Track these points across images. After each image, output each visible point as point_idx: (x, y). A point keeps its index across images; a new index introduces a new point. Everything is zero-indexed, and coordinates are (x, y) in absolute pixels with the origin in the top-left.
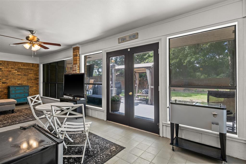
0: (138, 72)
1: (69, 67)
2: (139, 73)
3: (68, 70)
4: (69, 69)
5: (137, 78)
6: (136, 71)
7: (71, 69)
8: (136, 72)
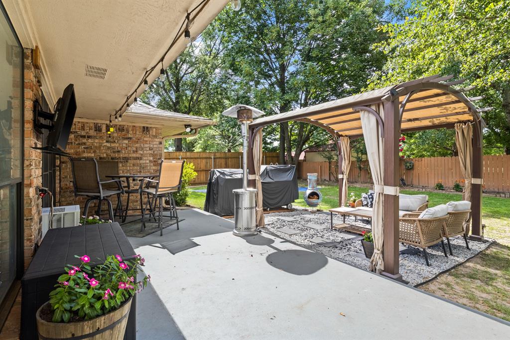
0: (346, 136)
1: (140, 127)
2: (350, 137)
3: (136, 134)
4: (138, 133)
5: (343, 153)
6: (340, 133)
7: (144, 131)
8: (342, 136)
